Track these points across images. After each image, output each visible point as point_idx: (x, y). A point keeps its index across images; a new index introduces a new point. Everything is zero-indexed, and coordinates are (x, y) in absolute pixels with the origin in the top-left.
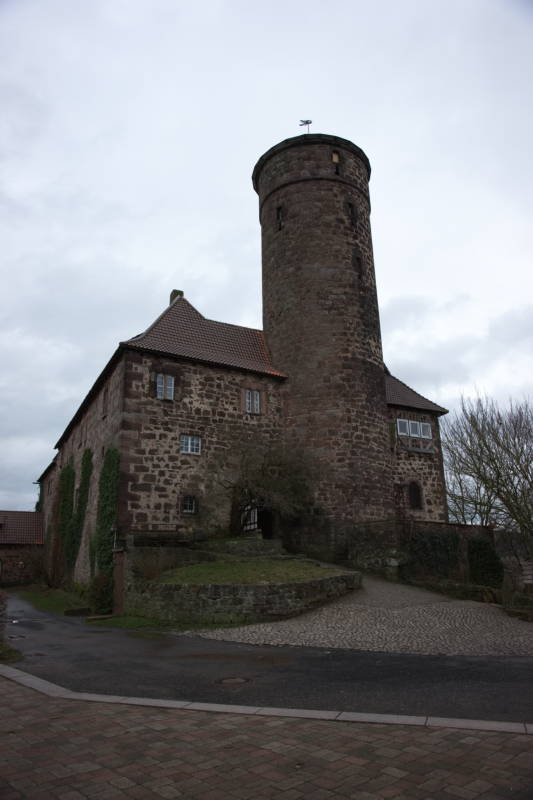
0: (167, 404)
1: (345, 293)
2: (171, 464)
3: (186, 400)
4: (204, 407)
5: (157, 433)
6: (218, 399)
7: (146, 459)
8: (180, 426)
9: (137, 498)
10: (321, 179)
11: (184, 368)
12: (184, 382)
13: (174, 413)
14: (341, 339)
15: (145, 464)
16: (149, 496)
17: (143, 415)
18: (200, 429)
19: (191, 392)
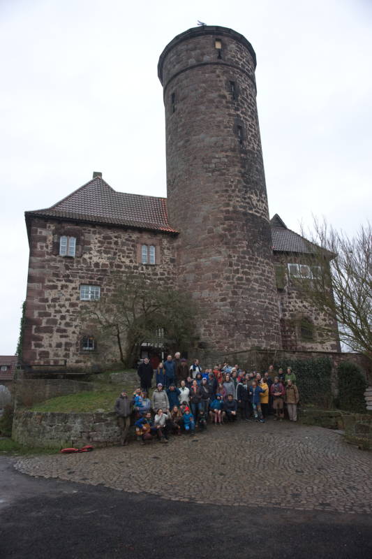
0: (69, 261)
1: (227, 156)
2: (71, 309)
3: (86, 256)
4: (102, 261)
5: (59, 284)
6: (115, 254)
7: (49, 306)
8: (80, 277)
9: (41, 339)
10: (206, 64)
11: (85, 229)
12: (84, 241)
13: (75, 267)
14: (223, 196)
15: (47, 310)
16: (51, 337)
17: (47, 270)
18: (99, 279)
19: (91, 249)
